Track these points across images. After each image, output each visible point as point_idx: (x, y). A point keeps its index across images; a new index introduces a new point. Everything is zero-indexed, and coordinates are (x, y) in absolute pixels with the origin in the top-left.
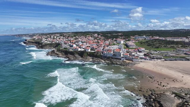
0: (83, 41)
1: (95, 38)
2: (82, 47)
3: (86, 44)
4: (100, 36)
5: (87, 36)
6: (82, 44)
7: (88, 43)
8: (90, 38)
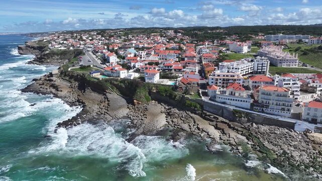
0: (141, 46)
1: (170, 39)
2: (132, 64)
3: (148, 54)
4: (180, 34)
5: (153, 34)
6: (135, 56)
7: (153, 53)
8: (159, 38)
